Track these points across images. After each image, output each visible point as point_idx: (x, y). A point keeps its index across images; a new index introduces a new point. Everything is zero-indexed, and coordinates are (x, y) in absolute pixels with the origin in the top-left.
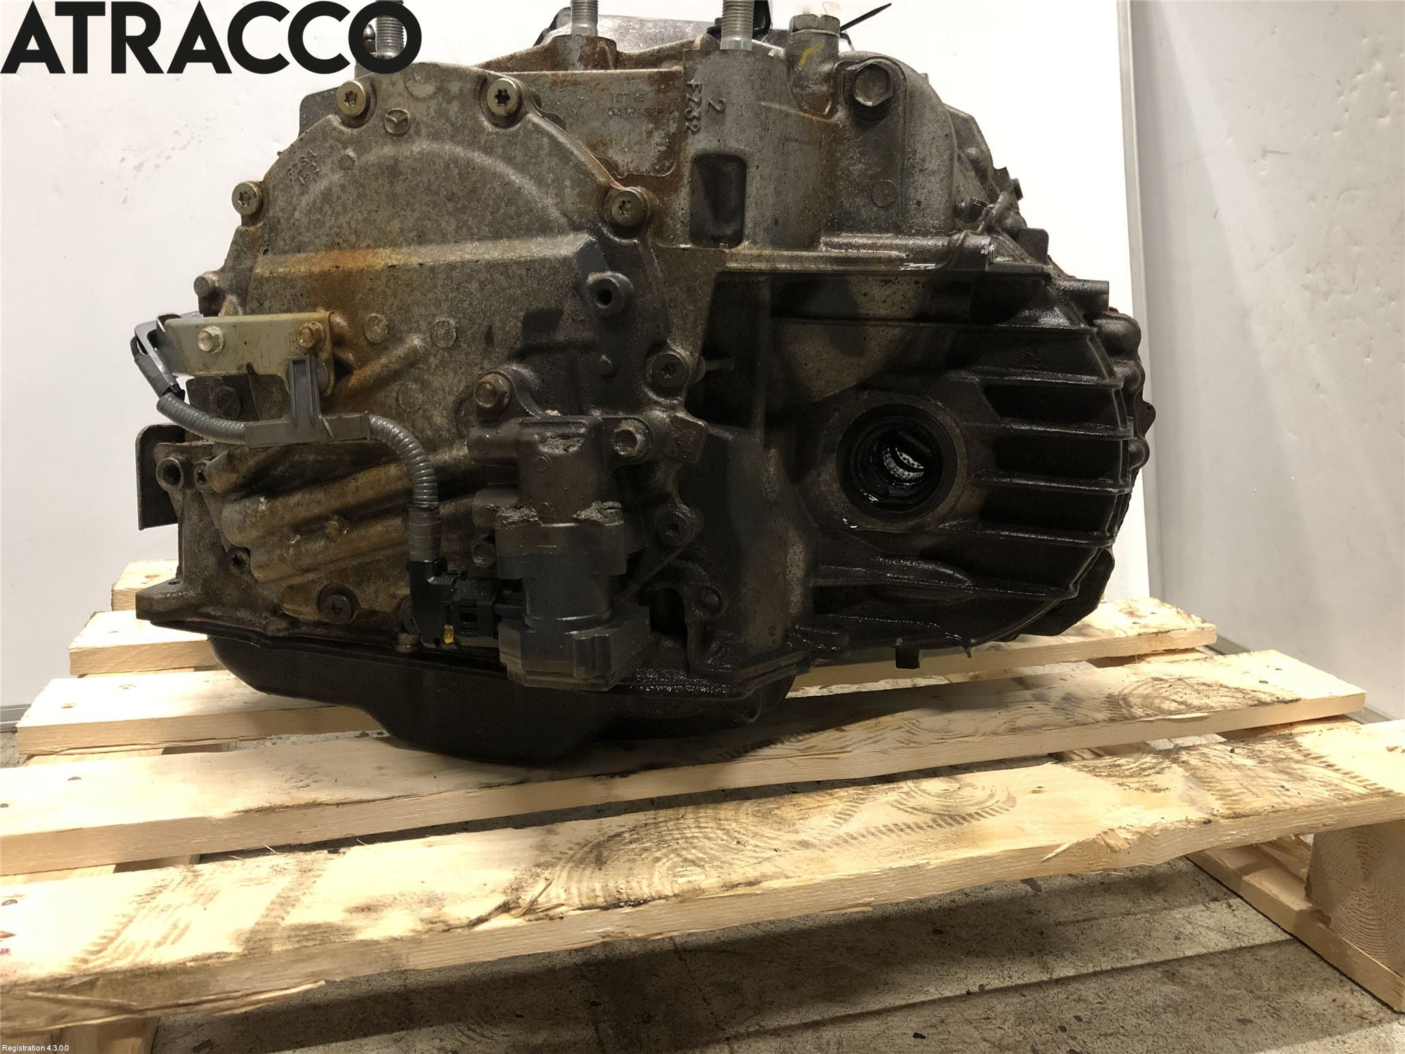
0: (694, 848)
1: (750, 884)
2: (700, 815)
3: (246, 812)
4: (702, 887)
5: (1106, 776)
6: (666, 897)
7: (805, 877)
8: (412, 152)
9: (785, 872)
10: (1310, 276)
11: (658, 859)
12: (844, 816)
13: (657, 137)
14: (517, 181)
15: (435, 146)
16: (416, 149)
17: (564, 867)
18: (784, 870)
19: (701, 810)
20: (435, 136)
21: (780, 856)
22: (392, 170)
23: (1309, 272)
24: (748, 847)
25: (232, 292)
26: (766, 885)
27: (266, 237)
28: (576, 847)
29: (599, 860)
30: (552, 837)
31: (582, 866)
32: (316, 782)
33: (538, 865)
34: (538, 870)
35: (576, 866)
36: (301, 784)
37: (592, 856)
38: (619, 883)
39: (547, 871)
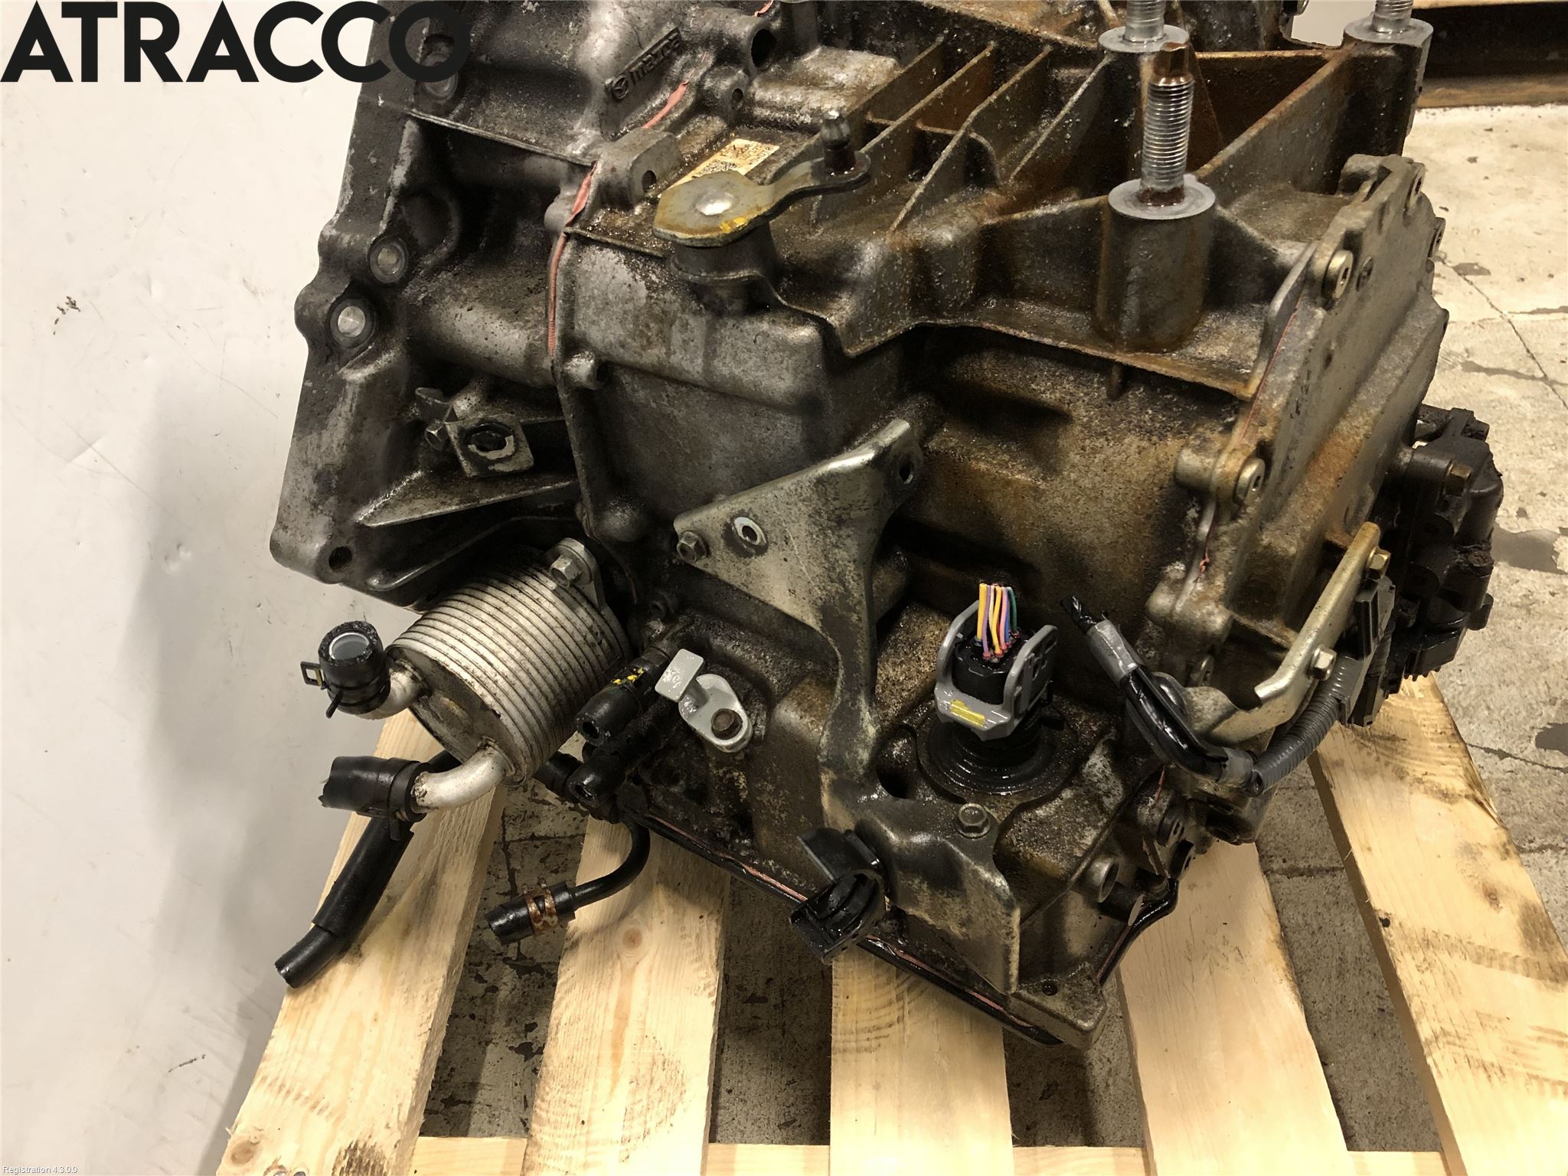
17: (1402, 761)
28: (1365, 751)
29: (1388, 739)
30: (1348, 764)
31: (1400, 750)
32: (1226, 942)
33: (1402, 778)
34: (1408, 779)
35: (1401, 753)
36: (1232, 956)
37: (1382, 742)
38: (1427, 732)
39: (1411, 773)
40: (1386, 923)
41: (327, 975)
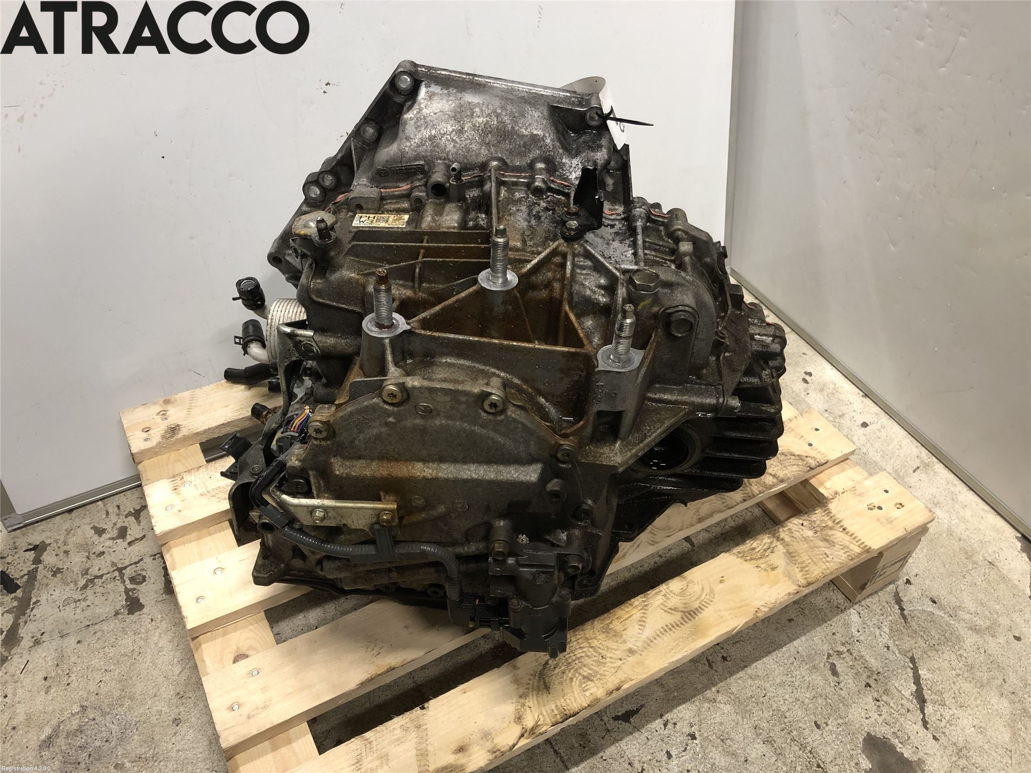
0: (585, 666)
1: (618, 689)
2: (578, 636)
3: (362, 684)
4: (598, 697)
5: (750, 560)
6: (586, 708)
7: (639, 677)
8: (435, 424)
9: (630, 677)
10: (852, 113)
11: (571, 679)
12: (642, 622)
13: (566, 380)
14: (502, 441)
15: (450, 422)
16: (437, 422)
17: (533, 695)
18: (628, 675)
19: (577, 633)
20: (450, 417)
21: (623, 663)
22: (423, 431)
23: (852, 110)
24: (608, 660)
25: (312, 469)
26: (624, 687)
27: (335, 449)
28: (532, 678)
29: (546, 686)
30: (517, 672)
31: (540, 692)
32: (381, 648)
33: (521, 697)
34: (522, 700)
35: (538, 693)
36: (375, 652)
37: (541, 683)
38: (561, 702)
39: (527, 701)
40: (423, 708)
41: (238, 385)
